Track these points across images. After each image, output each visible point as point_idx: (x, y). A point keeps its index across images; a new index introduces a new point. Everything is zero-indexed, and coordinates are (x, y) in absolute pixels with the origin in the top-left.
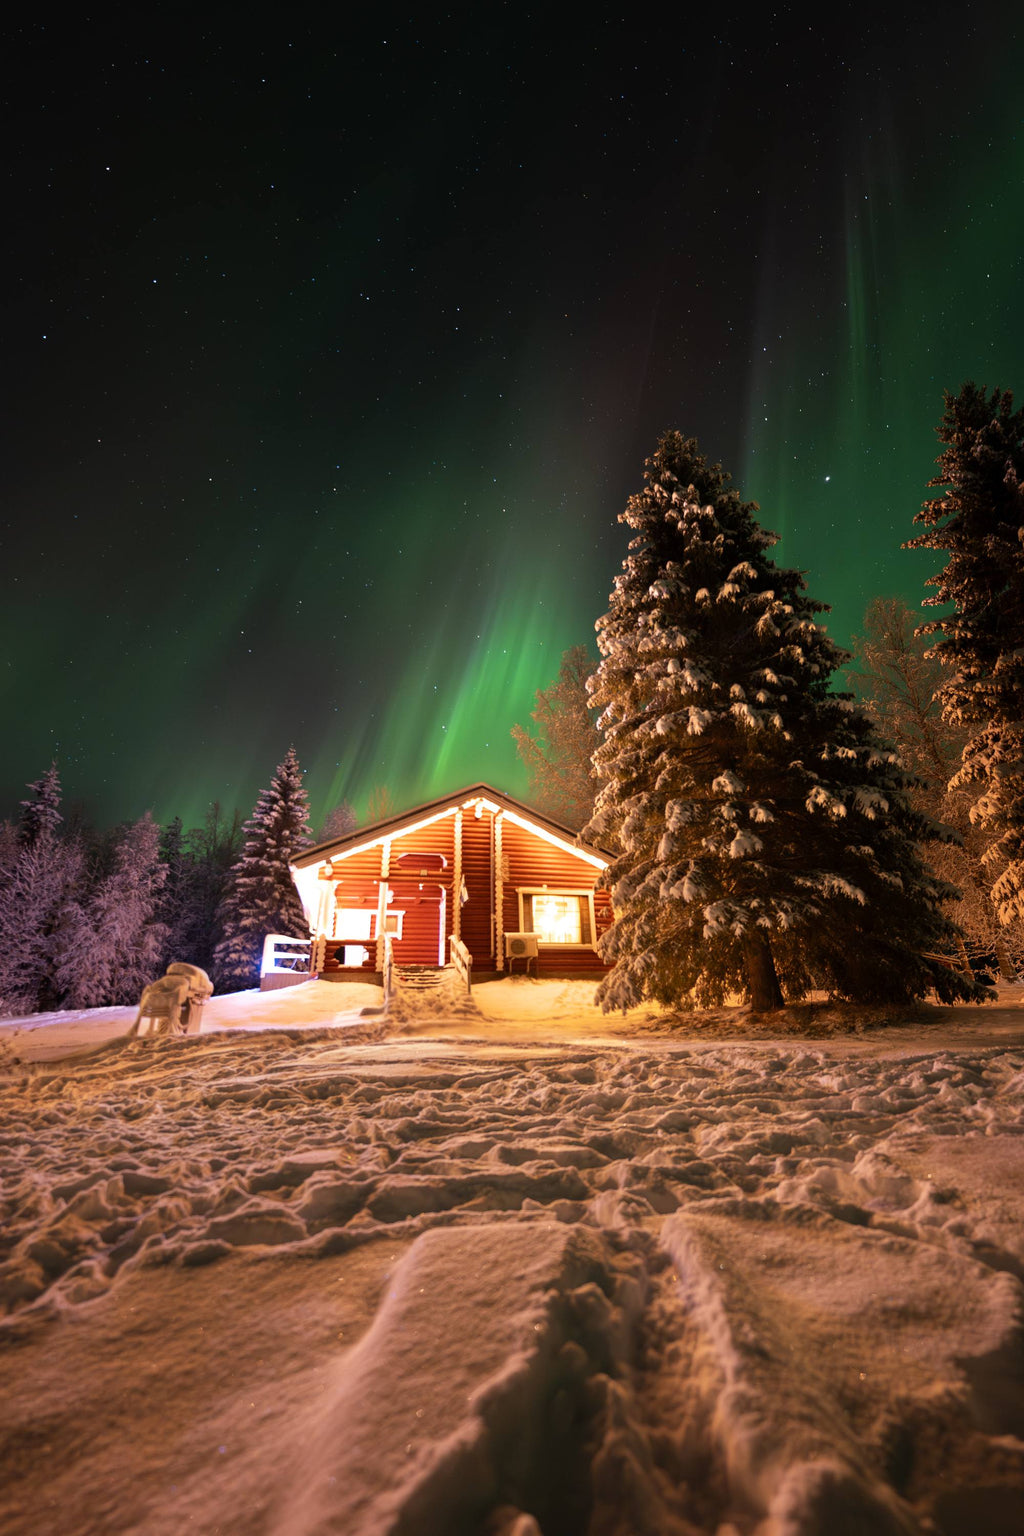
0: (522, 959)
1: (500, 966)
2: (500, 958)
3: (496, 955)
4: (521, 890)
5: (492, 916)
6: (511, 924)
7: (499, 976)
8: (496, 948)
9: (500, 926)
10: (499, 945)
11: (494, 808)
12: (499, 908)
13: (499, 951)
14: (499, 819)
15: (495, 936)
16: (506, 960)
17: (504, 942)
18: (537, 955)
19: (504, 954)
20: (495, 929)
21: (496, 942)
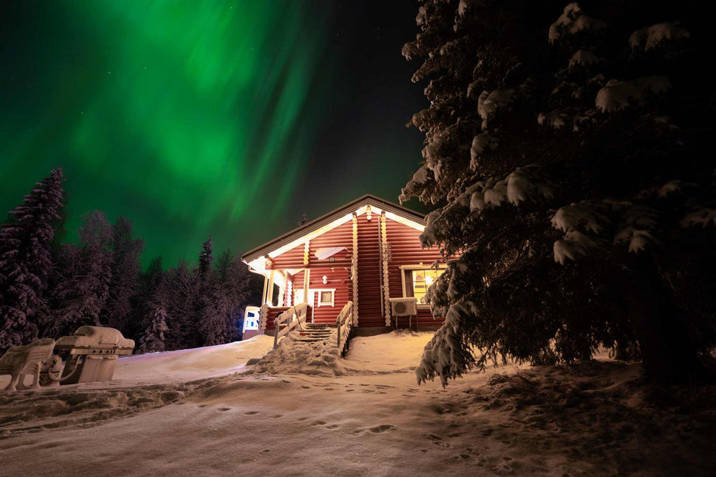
0: (404, 317)
1: (388, 323)
2: (388, 317)
3: (385, 315)
4: (403, 267)
5: (382, 287)
6: (396, 292)
7: (387, 330)
8: (385, 310)
9: (387, 294)
10: (387, 307)
11: (378, 211)
12: (386, 280)
13: (387, 312)
14: (383, 219)
15: (384, 301)
16: (392, 318)
17: (390, 305)
18: (415, 313)
19: (391, 314)
20: (384, 296)
21: (384, 305)
